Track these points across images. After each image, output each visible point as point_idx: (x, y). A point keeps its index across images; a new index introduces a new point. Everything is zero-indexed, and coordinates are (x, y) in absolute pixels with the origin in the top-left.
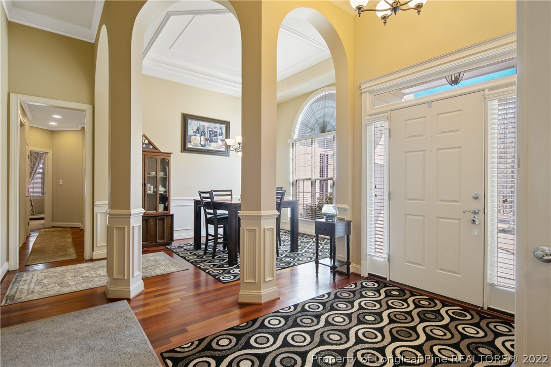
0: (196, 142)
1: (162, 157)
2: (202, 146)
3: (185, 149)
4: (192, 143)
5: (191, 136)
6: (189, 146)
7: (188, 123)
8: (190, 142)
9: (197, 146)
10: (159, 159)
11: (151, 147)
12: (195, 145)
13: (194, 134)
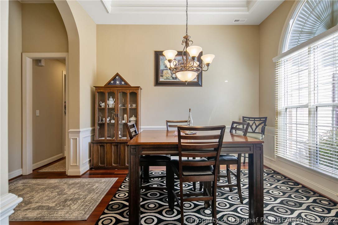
0: (168, 75)
1: (131, 91)
2: (173, 78)
3: (158, 83)
4: (164, 77)
5: (163, 70)
6: (161, 79)
7: (160, 59)
8: (162, 76)
9: (169, 79)
10: (128, 92)
11: (123, 83)
12: (167, 78)
13: (165, 69)
